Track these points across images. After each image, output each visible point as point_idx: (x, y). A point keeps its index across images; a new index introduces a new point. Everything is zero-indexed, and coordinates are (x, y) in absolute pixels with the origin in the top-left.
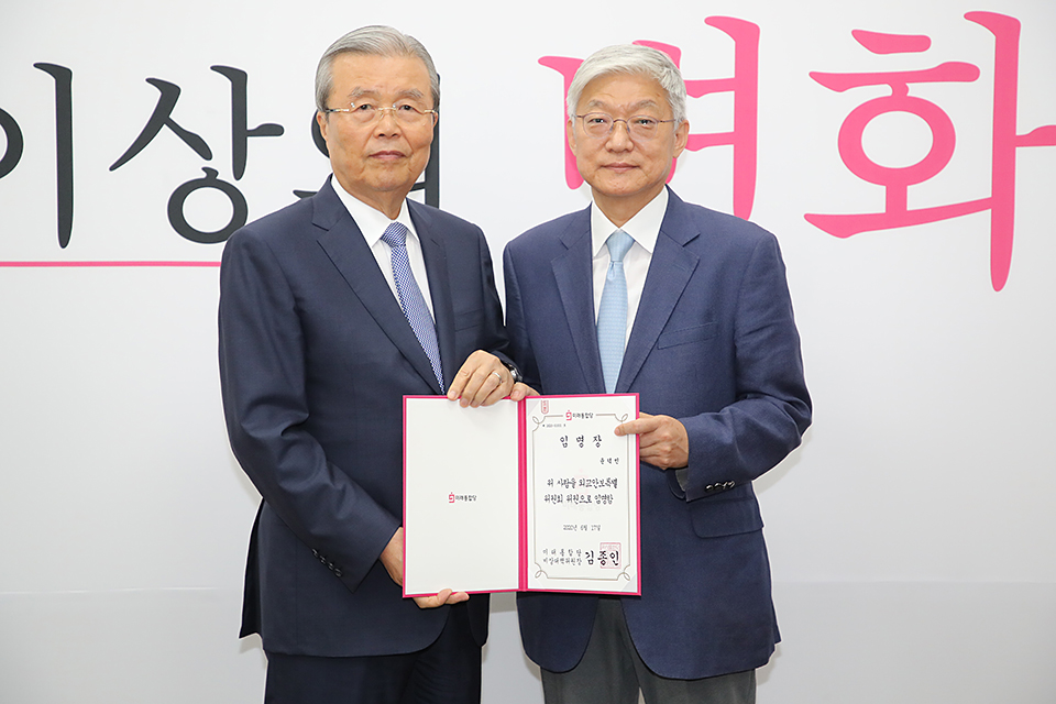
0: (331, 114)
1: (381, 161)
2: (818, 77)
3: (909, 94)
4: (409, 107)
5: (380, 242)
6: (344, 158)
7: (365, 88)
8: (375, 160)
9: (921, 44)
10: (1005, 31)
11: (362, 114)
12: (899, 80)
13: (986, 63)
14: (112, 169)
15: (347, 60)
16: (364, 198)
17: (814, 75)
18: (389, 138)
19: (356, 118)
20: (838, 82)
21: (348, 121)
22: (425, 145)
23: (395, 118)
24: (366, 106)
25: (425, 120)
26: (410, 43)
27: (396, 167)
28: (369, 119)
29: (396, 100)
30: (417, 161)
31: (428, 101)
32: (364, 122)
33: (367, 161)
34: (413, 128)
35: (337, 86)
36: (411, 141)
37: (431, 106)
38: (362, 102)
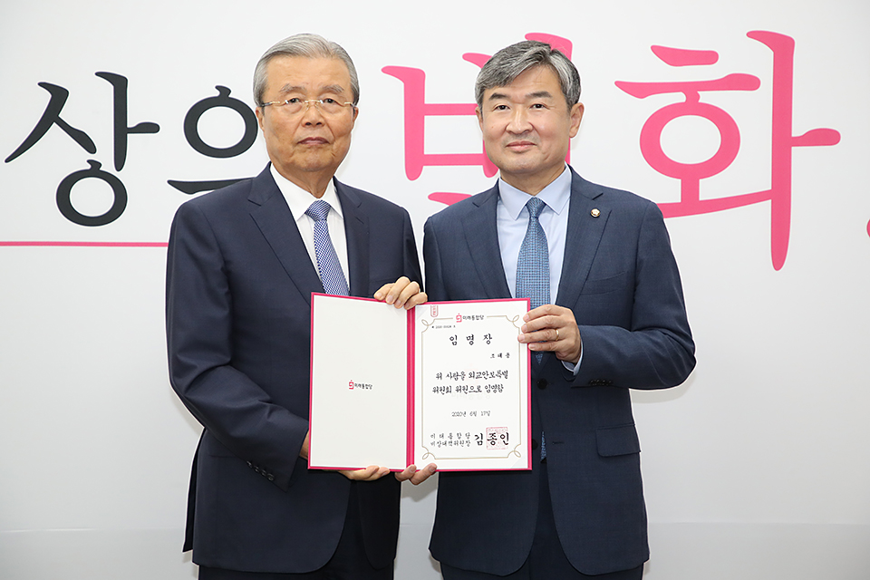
0: (266, 108)
2: (622, 85)
3: (700, 101)
4: (332, 100)
5: (305, 216)
6: (276, 144)
7: (293, 84)
8: (303, 145)
9: (709, 58)
10: (782, 48)
11: (292, 106)
12: (691, 89)
13: (766, 74)
14: (7, 161)
15: (280, 62)
17: (619, 84)
18: (314, 126)
19: (285, 109)
20: (639, 90)
21: (279, 113)
22: (345, 133)
23: (320, 109)
24: (295, 99)
25: (344, 113)
26: (333, 47)
27: (321, 151)
28: (298, 111)
29: (321, 94)
30: (339, 147)
31: (349, 95)
32: (293, 113)
33: (297, 148)
34: (335, 117)
35: (271, 84)
36: (334, 130)
37: (351, 100)
38: (292, 96)
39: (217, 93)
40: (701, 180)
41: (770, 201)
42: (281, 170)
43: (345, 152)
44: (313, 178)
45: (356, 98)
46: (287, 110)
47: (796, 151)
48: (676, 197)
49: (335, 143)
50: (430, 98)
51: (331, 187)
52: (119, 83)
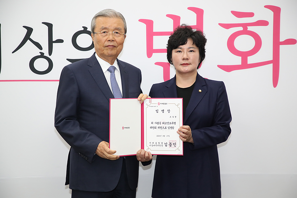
0: (95, 34)
5: (107, 71)
6: (98, 47)
8: (107, 48)
11: (104, 34)
15: (100, 19)
18: (111, 41)
21: (99, 36)
22: (122, 44)
23: (113, 35)
25: (122, 37)
26: (119, 14)
28: (106, 36)
30: (119, 48)
31: (123, 31)
32: (104, 37)
33: (105, 48)
34: (118, 39)
35: (97, 26)
36: (118, 42)
37: (124, 33)
38: (104, 31)
39: (83, 29)
40: (248, 57)
41: (272, 64)
42: (99, 55)
43: (121, 50)
44: (110, 58)
45: (126, 32)
46: (102, 36)
47: (281, 47)
48: (239, 63)
49: (118, 47)
50: (155, 30)
51: (116, 62)
52: (50, 26)
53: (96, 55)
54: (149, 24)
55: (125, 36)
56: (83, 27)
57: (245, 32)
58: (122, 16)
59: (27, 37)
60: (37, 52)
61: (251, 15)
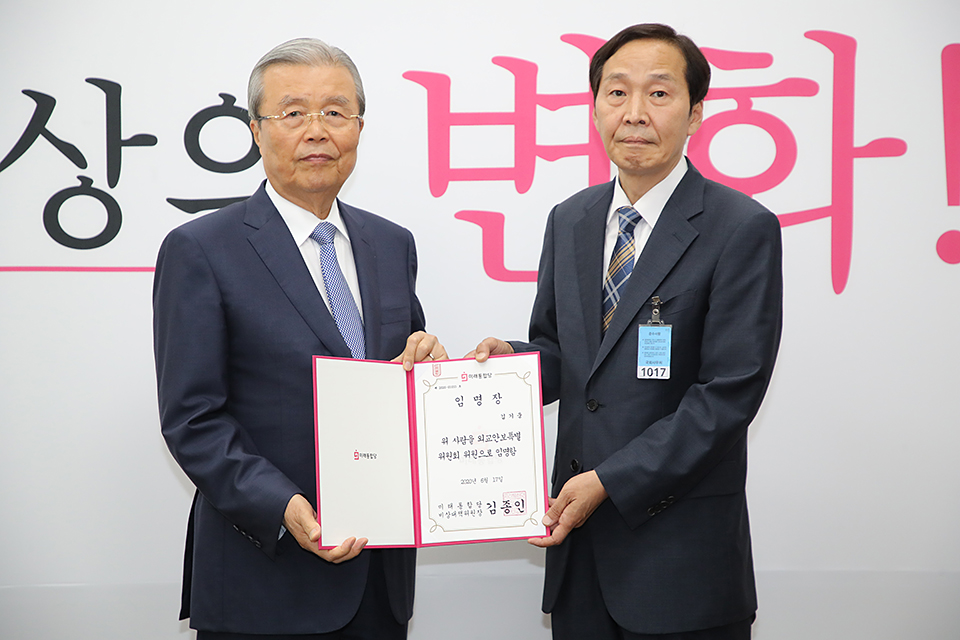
0: (263, 122)
1: (311, 163)
4: (336, 113)
5: (309, 240)
6: (276, 162)
7: (293, 96)
8: (306, 163)
10: (843, 49)
11: (292, 121)
13: (825, 78)
15: (278, 71)
16: (295, 199)
18: (318, 142)
19: (285, 124)
21: (278, 126)
22: (350, 149)
23: (323, 123)
24: (295, 113)
25: (351, 125)
26: (336, 53)
27: (325, 169)
28: (299, 125)
29: (323, 106)
30: (345, 163)
31: (355, 107)
32: (294, 128)
33: (299, 164)
34: (340, 132)
35: (268, 95)
36: (339, 145)
37: (357, 112)
38: (292, 109)
39: (220, 102)
41: (830, 218)
42: (280, 190)
44: (316, 199)
45: (362, 110)
46: (287, 125)
47: (858, 163)
49: (341, 159)
50: (457, 106)
51: (335, 210)
52: (112, 91)
53: (269, 188)
54: (437, 86)
55: (361, 124)
56: (221, 95)
57: (745, 115)
58: (348, 58)
59: (37, 127)
60: (70, 175)
61: (763, 60)
